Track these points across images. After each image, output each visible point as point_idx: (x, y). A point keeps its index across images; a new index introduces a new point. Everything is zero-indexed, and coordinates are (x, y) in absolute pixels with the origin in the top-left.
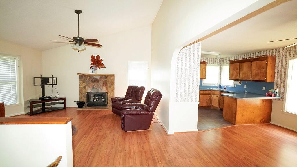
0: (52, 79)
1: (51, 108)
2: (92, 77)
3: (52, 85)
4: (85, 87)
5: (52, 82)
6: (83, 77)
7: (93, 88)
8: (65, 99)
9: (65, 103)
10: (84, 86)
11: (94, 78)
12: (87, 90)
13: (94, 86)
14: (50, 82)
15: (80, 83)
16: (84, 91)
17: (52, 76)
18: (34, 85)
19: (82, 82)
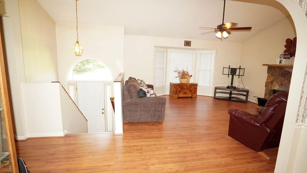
0: (240, 70)
1: (237, 98)
2: (283, 69)
3: (239, 75)
4: (272, 82)
5: (239, 73)
6: (272, 69)
7: (282, 84)
8: (247, 92)
9: (247, 96)
10: (271, 80)
11: (285, 71)
12: (274, 86)
13: (284, 83)
14: (237, 73)
15: (268, 76)
16: (270, 86)
17: (240, 66)
18: (223, 74)
19: (270, 75)
